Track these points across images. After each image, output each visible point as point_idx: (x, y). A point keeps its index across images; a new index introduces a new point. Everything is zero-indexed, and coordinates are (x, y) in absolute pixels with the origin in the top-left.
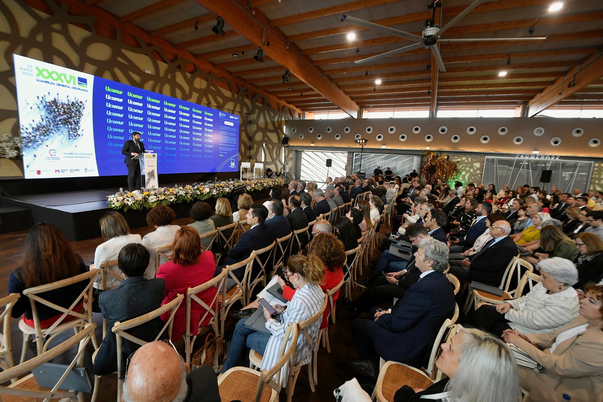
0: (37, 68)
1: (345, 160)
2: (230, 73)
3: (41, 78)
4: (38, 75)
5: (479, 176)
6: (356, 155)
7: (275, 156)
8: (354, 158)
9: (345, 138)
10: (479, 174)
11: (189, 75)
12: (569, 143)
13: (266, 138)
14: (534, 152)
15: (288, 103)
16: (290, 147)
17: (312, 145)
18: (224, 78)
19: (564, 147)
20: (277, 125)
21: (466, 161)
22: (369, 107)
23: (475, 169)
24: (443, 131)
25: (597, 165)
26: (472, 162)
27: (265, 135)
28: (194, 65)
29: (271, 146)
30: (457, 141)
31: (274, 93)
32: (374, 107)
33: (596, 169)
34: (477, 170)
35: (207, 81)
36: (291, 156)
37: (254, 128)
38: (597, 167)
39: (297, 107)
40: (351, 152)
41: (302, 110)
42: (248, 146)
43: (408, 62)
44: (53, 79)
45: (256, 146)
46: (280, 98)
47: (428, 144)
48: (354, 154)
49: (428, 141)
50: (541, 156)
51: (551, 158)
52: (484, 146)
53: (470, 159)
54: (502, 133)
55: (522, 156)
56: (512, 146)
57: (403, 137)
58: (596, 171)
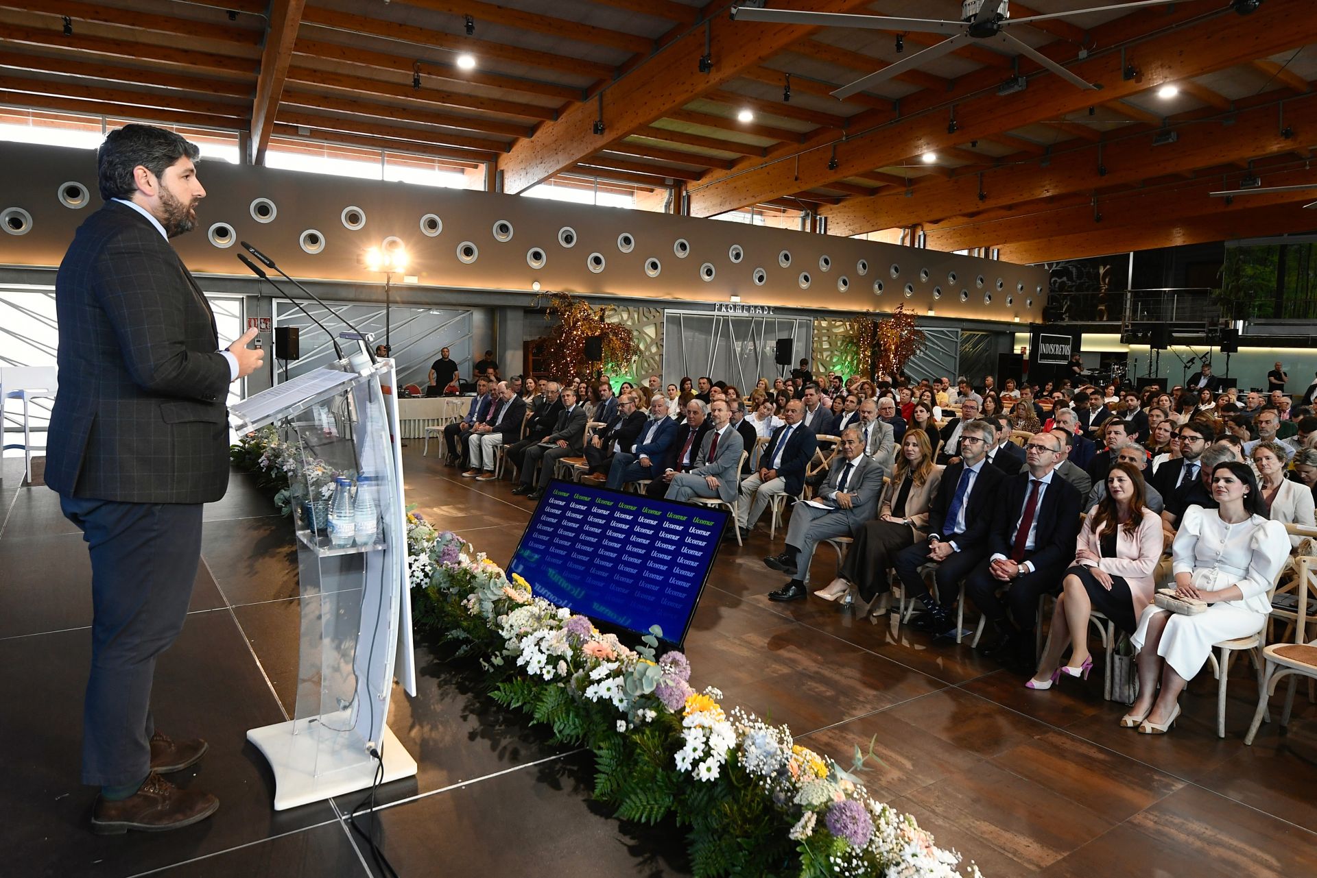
5: (657, 358)
6: (282, 308)
8: (275, 318)
12: (778, 282)
14: (737, 300)
19: (772, 289)
21: (630, 323)
22: (295, 131)
23: (648, 340)
24: (568, 239)
25: (816, 322)
26: (641, 324)
30: (599, 269)
32: (314, 134)
33: (816, 332)
34: (651, 344)
38: (816, 327)
47: (536, 276)
48: (275, 302)
49: (535, 265)
50: (749, 307)
51: (763, 312)
52: (651, 282)
53: (636, 316)
54: (681, 254)
55: (724, 309)
56: (696, 283)
57: (468, 252)
58: (816, 335)
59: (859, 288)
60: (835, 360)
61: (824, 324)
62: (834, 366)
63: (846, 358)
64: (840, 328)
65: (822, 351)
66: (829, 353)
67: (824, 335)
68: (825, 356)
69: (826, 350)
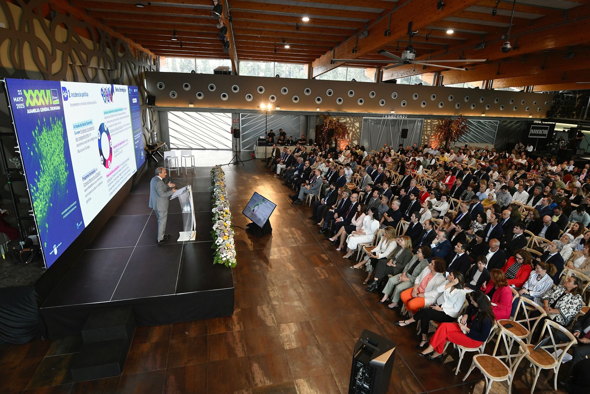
1: (230, 121)
5: (359, 134)
6: (243, 116)
8: (241, 119)
9: (234, 99)
10: (359, 132)
11: (47, 22)
12: (411, 105)
14: (392, 112)
15: (145, 47)
17: (191, 106)
19: (408, 108)
20: (139, 81)
21: (350, 122)
23: (356, 128)
24: (330, 93)
25: (426, 120)
26: (354, 122)
30: (341, 103)
33: (425, 124)
34: (357, 129)
35: (66, 27)
36: (155, 119)
38: (425, 122)
39: (150, 50)
40: (236, 113)
41: (155, 53)
46: (136, 41)
47: (318, 107)
48: (241, 114)
49: (318, 102)
50: (397, 115)
51: (403, 117)
52: (360, 107)
53: (352, 119)
54: (372, 97)
55: (386, 116)
56: (378, 107)
57: (296, 99)
58: (425, 125)
59: (448, 106)
60: (432, 134)
61: (429, 121)
62: (432, 137)
63: (438, 134)
64: (436, 122)
65: (427, 131)
66: (430, 132)
67: (429, 125)
68: (428, 133)
69: (429, 130)
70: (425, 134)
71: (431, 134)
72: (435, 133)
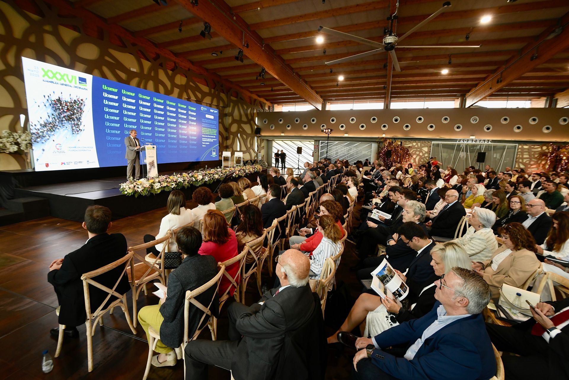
0: (43, 69)
1: (312, 147)
2: (207, 70)
3: (46, 78)
4: (43, 76)
6: (322, 143)
7: (249, 146)
8: (320, 146)
9: (312, 128)
10: (427, 157)
11: (170, 72)
12: (498, 129)
13: (240, 129)
14: (471, 137)
15: (259, 96)
16: (261, 137)
17: (283, 134)
18: (202, 75)
19: (494, 133)
20: (250, 117)
21: (416, 146)
22: (331, 100)
23: (424, 152)
24: (396, 120)
25: (520, 147)
26: (421, 147)
27: (240, 127)
28: (175, 63)
29: (245, 137)
30: (408, 129)
31: (247, 88)
32: (336, 100)
33: (519, 150)
34: (425, 154)
35: (186, 77)
36: (263, 145)
37: (229, 120)
38: (520, 148)
39: (267, 100)
40: (317, 140)
41: (271, 103)
42: (225, 137)
43: (367, 61)
44: (57, 79)
45: (231, 137)
46: (251, 92)
47: (384, 132)
48: (320, 142)
49: (384, 129)
50: (476, 140)
51: (484, 142)
52: (430, 132)
53: (419, 144)
54: (444, 122)
55: (461, 141)
56: (453, 132)
57: (363, 127)
58: (520, 152)
59: (559, 131)
60: (532, 163)
61: (526, 147)
63: (541, 162)
64: (537, 149)
67: (525, 152)
69: (526, 158)
70: (521, 163)
71: (530, 162)
72: (537, 162)
